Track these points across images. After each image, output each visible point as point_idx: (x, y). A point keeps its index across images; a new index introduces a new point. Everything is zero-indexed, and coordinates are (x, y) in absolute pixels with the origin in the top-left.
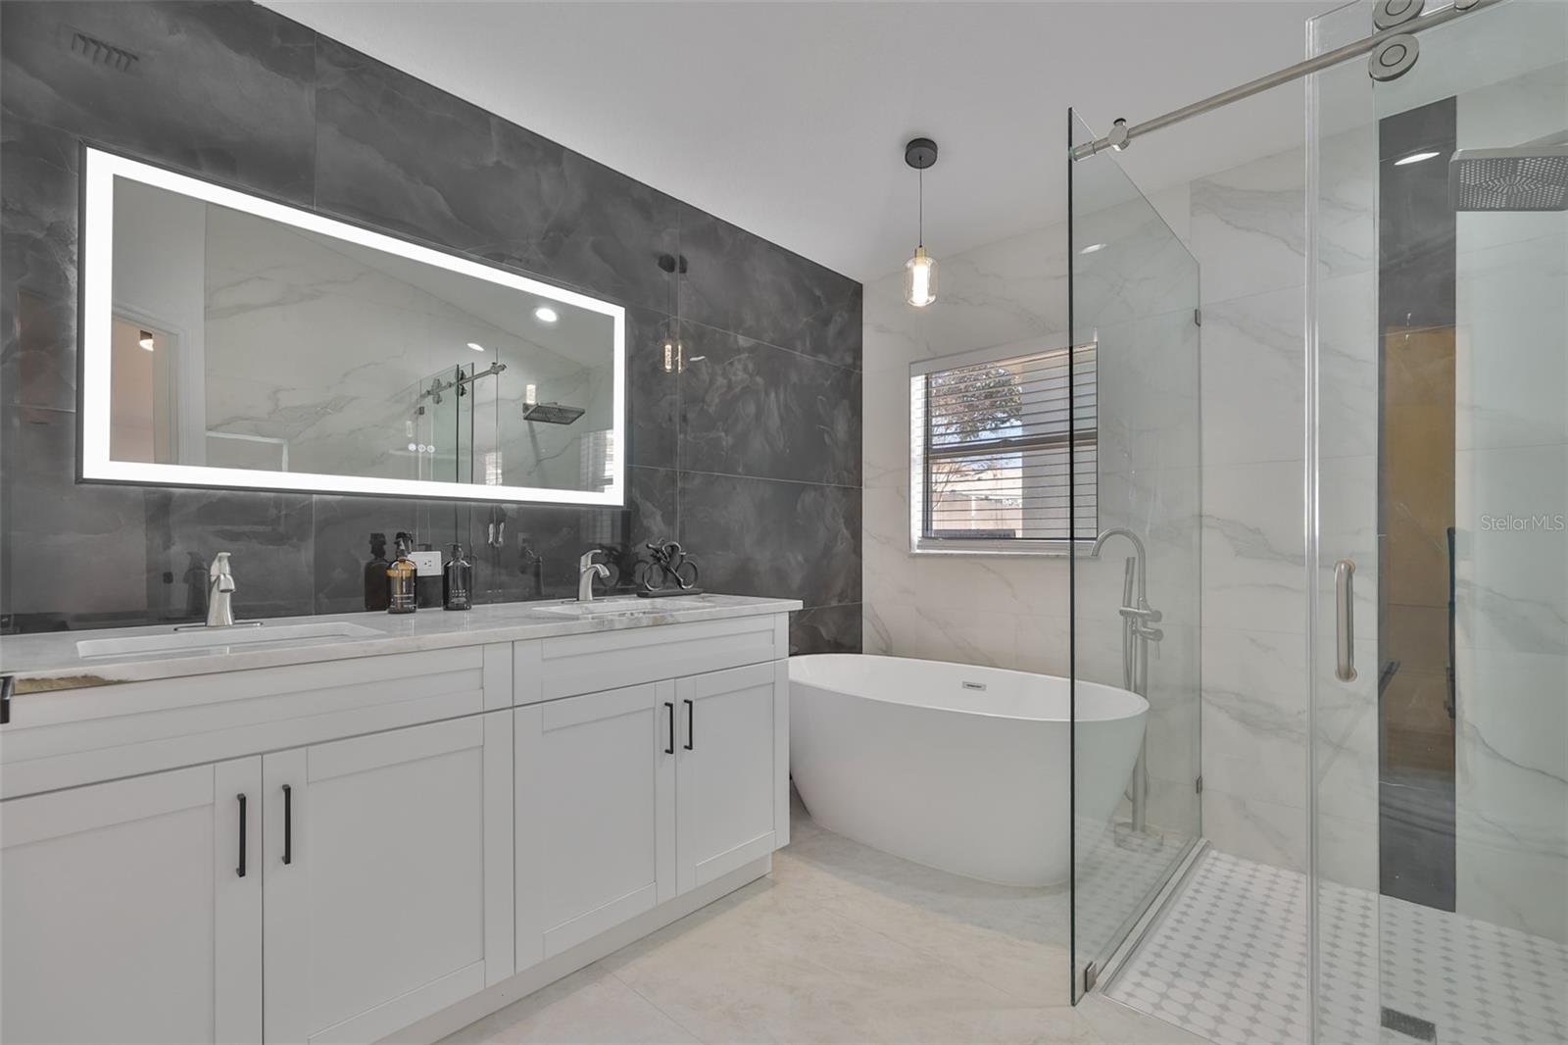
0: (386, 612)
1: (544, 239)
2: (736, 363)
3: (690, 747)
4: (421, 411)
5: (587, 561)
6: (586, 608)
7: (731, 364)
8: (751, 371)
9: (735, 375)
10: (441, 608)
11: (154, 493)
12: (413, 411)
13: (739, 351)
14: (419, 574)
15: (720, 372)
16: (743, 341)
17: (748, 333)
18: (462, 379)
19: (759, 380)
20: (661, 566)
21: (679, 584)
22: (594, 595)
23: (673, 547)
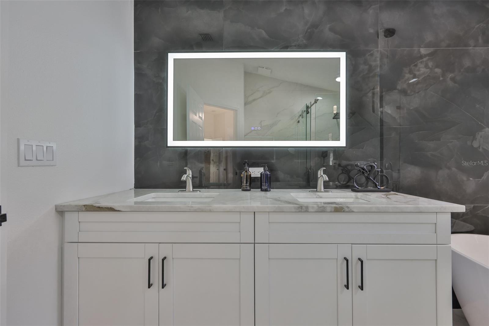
0: (241, 190)
1: (306, 34)
2: (419, 64)
3: (362, 288)
4: (299, 122)
5: (321, 173)
6: (318, 195)
7: (416, 66)
8: (431, 67)
9: (419, 70)
10: (260, 190)
11: (184, 149)
12: (296, 122)
13: (421, 57)
14: (252, 176)
15: (407, 72)
16: (423, 51)
17: (428, 46)
18: (308, 108)
19: (438, 71)
20: (365, 176)
21: (376, 186)
22: (324, 188)
23: (372, 167)
